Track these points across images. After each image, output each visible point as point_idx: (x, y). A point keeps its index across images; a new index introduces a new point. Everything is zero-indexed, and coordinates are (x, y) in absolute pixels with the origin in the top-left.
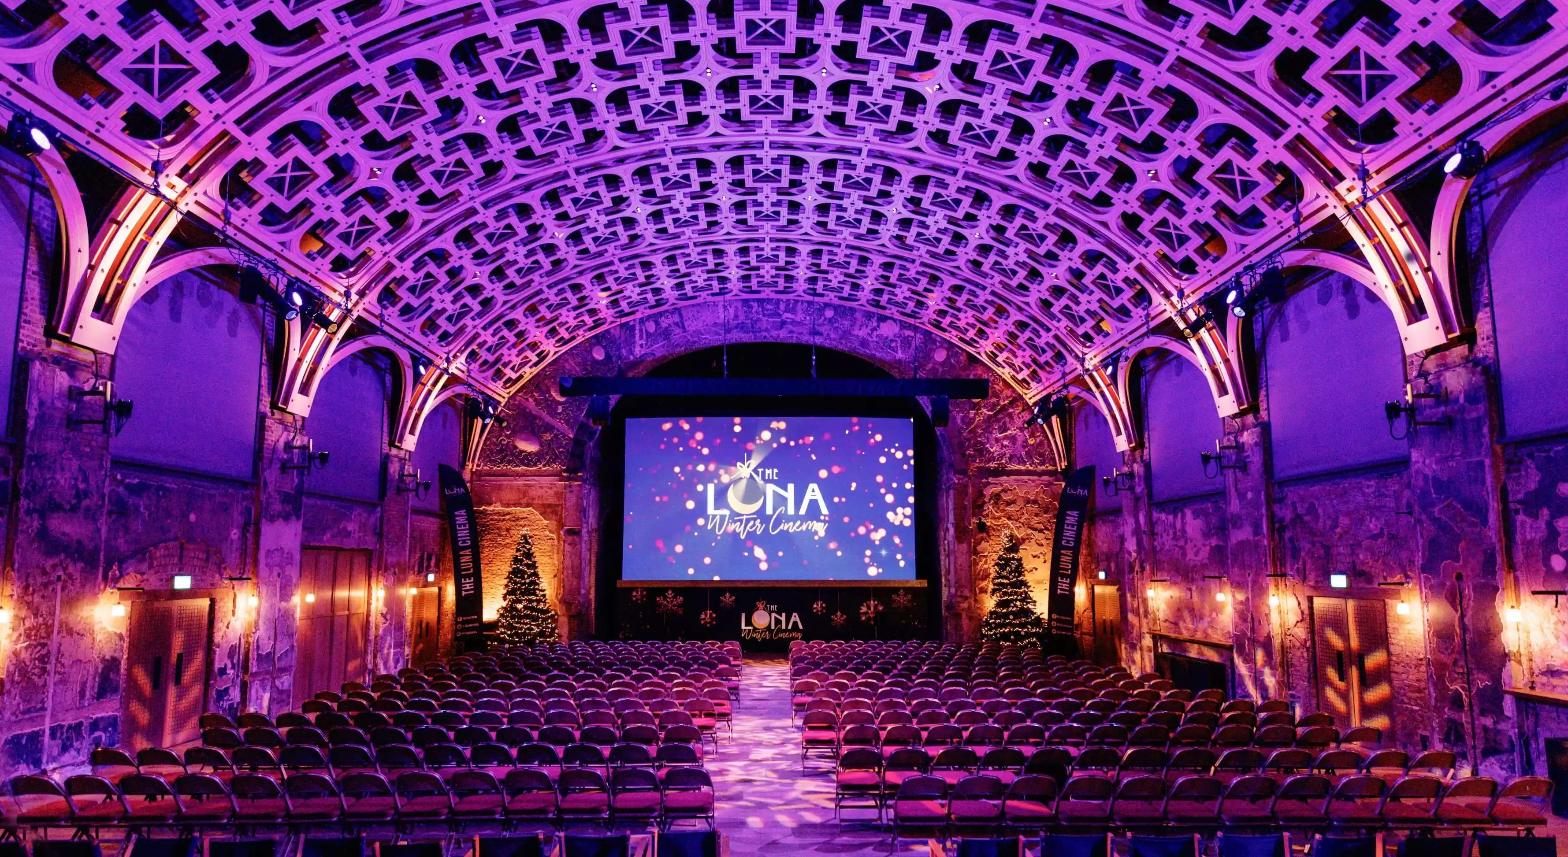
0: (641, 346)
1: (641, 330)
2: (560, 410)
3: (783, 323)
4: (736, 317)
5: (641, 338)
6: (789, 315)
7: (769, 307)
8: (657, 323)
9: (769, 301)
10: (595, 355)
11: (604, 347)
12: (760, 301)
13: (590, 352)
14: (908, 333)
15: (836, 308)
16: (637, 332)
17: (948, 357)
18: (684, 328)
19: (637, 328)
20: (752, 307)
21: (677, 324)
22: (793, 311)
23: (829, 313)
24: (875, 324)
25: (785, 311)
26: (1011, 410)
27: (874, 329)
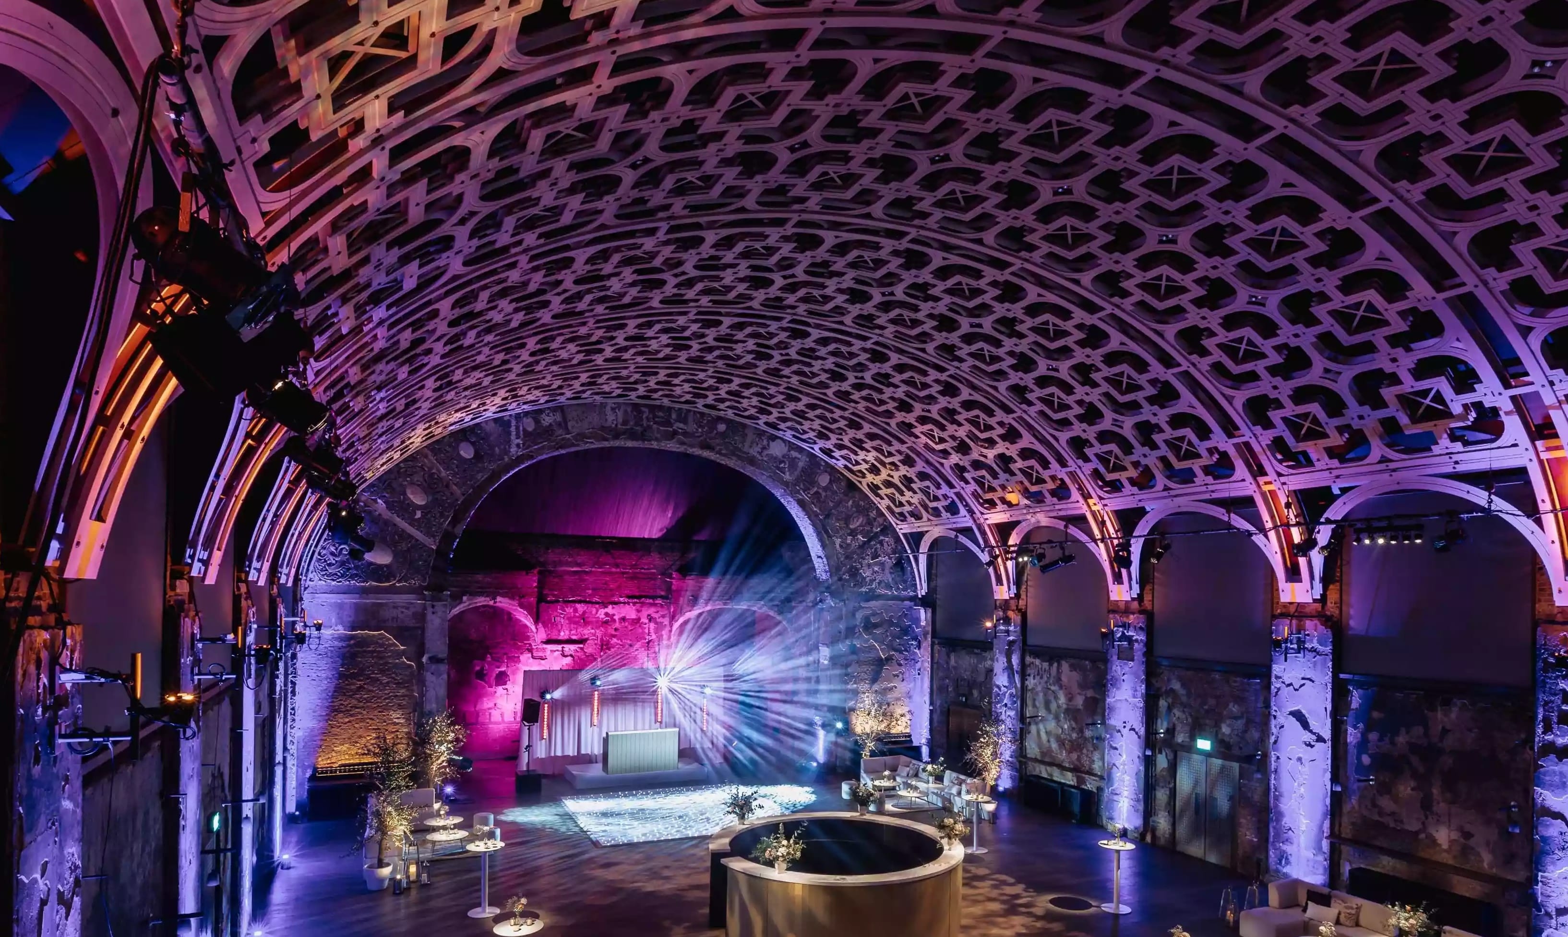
0: (518, 445)
1: (517, 428)
2: (419, 515)
3: (675, 433)
4: (625, 423)
5: (518, 437)
6: (681, 425)
7: (661, 414)
8: (537, 422)
9: (661, 408)
10: (462, 453)
11: (473, 444)
12: (652, 408)
13: (456, 449)
14: (794, 454)
15: (728, 422)
16: (513, 429)
17: (831, 481)
18: (567, 428)
19: (513, 423)
20: (643, 412)
21: (559, 424)
22: (684, 421)
23: (722, 427)
24: (765, 442)
25: (676, 421)
26: (882, 538)
27: (764, 448)
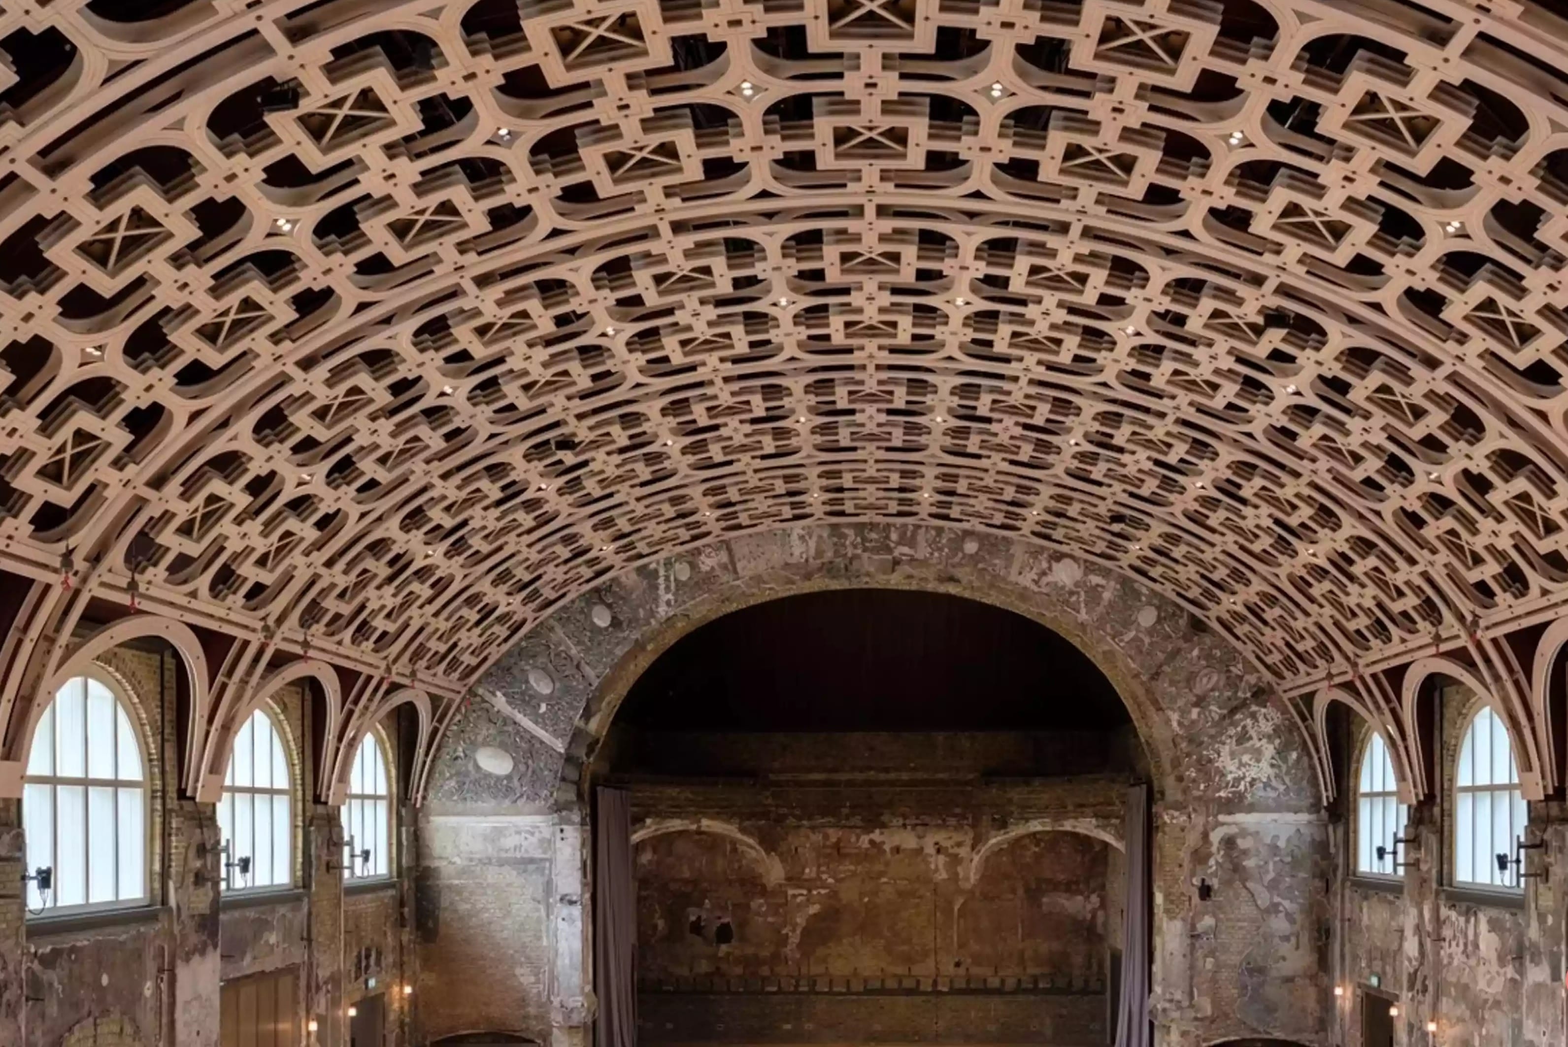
0: (668, 603)
1: (667, 578)
2: (543, 708)
3: (896, 562)
4: (819, 554)
5: (668, 589)
6: (906, 550)
7: (874, 536)
8: (693, 566)
9: (873, 526)
10: (596, 620)
11: (609, 606)
12: (860, 528)
13: (588, 616)
14: (1095, 579)
15: (982, 538)
16: (661, 580)
17: (1159, 620)
18: (735, 571)
19: (662, 572)
20: (845, 536)
21: (724, 567)
22: (912, 543)
23: (971, 547)
24: (1045, 565)
25: (899, 543)
26: (1254, 708)
27: (1044, 573)
